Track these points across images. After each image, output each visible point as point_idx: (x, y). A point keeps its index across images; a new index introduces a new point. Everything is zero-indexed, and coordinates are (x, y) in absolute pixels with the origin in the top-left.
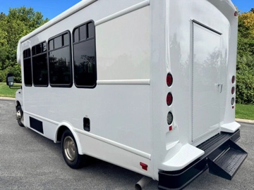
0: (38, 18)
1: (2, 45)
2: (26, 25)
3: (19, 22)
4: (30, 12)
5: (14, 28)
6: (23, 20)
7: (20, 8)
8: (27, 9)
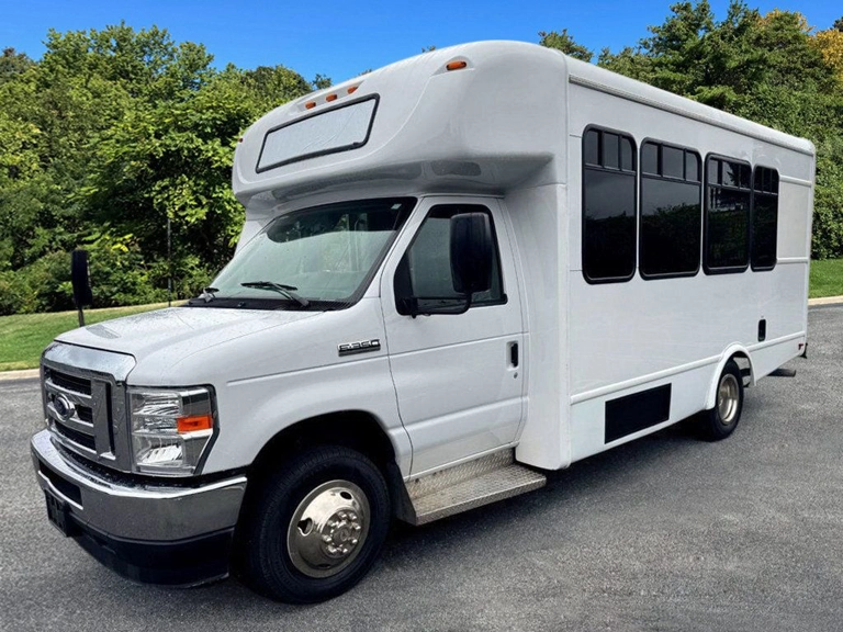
0: (193, 67)
1: (15, 172)
2: (135, 93)
3: (97, 82)
4: (153, 42)
5: (77, 107)
6: (120, 73)
7: (101, 29)
8: (137, 34)
